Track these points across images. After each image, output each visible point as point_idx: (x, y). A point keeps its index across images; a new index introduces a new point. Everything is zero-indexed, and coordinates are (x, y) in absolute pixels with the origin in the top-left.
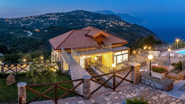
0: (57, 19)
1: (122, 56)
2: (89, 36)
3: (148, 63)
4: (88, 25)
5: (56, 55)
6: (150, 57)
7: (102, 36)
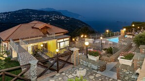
0: (5, 17)
1: (64, 43)
2: (36, 28)
3: (85, 48)
4: (34, 20)
5: (5, 45)
6: (87, 43)
7: (47, 27)
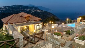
0: (5, 9)
1: (39, 26)
3: (52, 30)
4: (22, 12)
7: (29, 17)
